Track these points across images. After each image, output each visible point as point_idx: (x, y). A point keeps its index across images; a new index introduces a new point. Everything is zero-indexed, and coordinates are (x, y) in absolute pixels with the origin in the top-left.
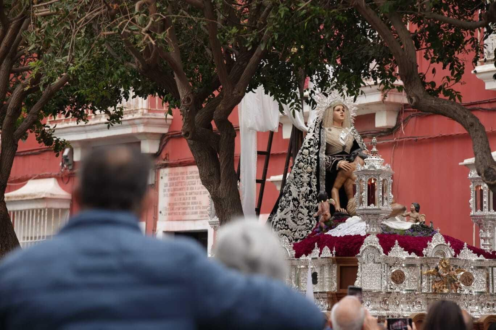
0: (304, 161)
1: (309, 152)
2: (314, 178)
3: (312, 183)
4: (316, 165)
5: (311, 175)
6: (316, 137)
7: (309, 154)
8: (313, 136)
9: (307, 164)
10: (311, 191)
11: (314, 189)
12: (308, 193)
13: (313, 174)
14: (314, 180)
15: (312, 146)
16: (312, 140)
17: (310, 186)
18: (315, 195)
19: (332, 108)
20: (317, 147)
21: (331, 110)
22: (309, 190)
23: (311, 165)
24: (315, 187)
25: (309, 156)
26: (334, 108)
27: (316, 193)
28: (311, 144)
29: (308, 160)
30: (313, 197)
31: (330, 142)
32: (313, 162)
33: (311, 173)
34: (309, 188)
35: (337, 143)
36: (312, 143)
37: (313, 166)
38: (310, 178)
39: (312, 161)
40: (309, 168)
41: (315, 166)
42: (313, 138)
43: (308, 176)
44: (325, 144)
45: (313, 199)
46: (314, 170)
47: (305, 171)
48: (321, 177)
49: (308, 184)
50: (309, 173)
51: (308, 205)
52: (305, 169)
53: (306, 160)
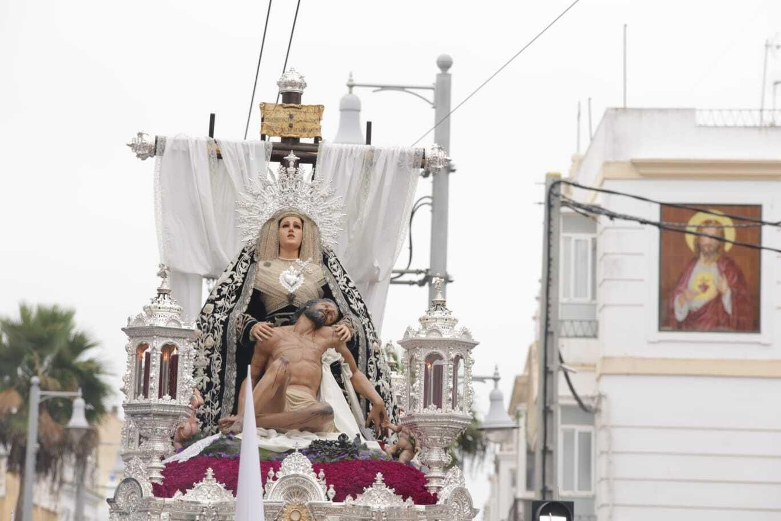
0: (202, 326)
1: (215, 308)
2: (218, 359)
3: (213, 368)
4: (221, 333)
5: (213, 353)
6: (236, 280)
7: (214, 312)
8: (231, 277)
9: (207, 332)
10: (210, 385)
11: (216, 379)
12: (205, 388)
13: (216, 351)
14: (217, 363)
15: (224, 296)
16: (226, 284)
17: (210, 376)
18: (217, 391)
19: (276, 221)
20: (234, 298)
21: (274, 225)
22: (207, 383)
23: (213, 332)
24: (217, 376)
25: (213, 316)
26: (280, 222)
27: (218, 388)
28: (222, 293)
29: (209, 323)
30: (213, 395)
31: (261, 287)
32: (216, 328)
33: (212, 349)
34: (207, 379)
35: (276, 290)
36: (225, 290)
37: (216, 336)
38: (211, 359)
39: (215, 325)
40: (211, 339)
41: (218, 335)
42: (229, 281)
43: (208, 356)
44: (251, 292)
45: (212, 400)
46: (219, 343)
47: (202, 345)
48: (228, 356)
49: (205, 371)
50: (210, 350)
51: (202, 412)
52: (202, 342)
53: (206, 324)
